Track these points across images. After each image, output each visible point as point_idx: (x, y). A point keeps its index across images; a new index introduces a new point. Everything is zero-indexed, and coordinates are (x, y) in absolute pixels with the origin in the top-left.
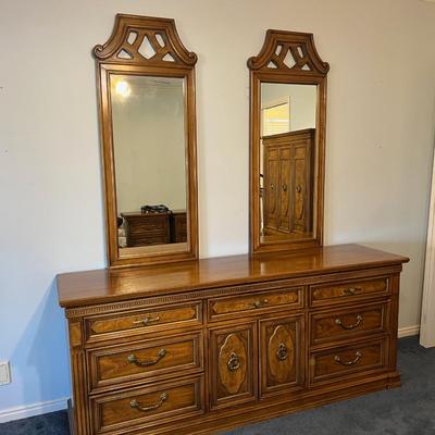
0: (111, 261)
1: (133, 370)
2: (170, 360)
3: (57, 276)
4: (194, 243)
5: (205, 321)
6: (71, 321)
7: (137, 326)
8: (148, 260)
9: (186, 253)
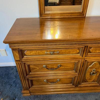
0: (41, 14)
1: (45, 70)
2: (63, 69)
3: (17, 19)
4: (85, 8)
5: (84, 56)
6: (13, 50)
7: (47, 54)
8: (60, 15)
9: (79, 13)
